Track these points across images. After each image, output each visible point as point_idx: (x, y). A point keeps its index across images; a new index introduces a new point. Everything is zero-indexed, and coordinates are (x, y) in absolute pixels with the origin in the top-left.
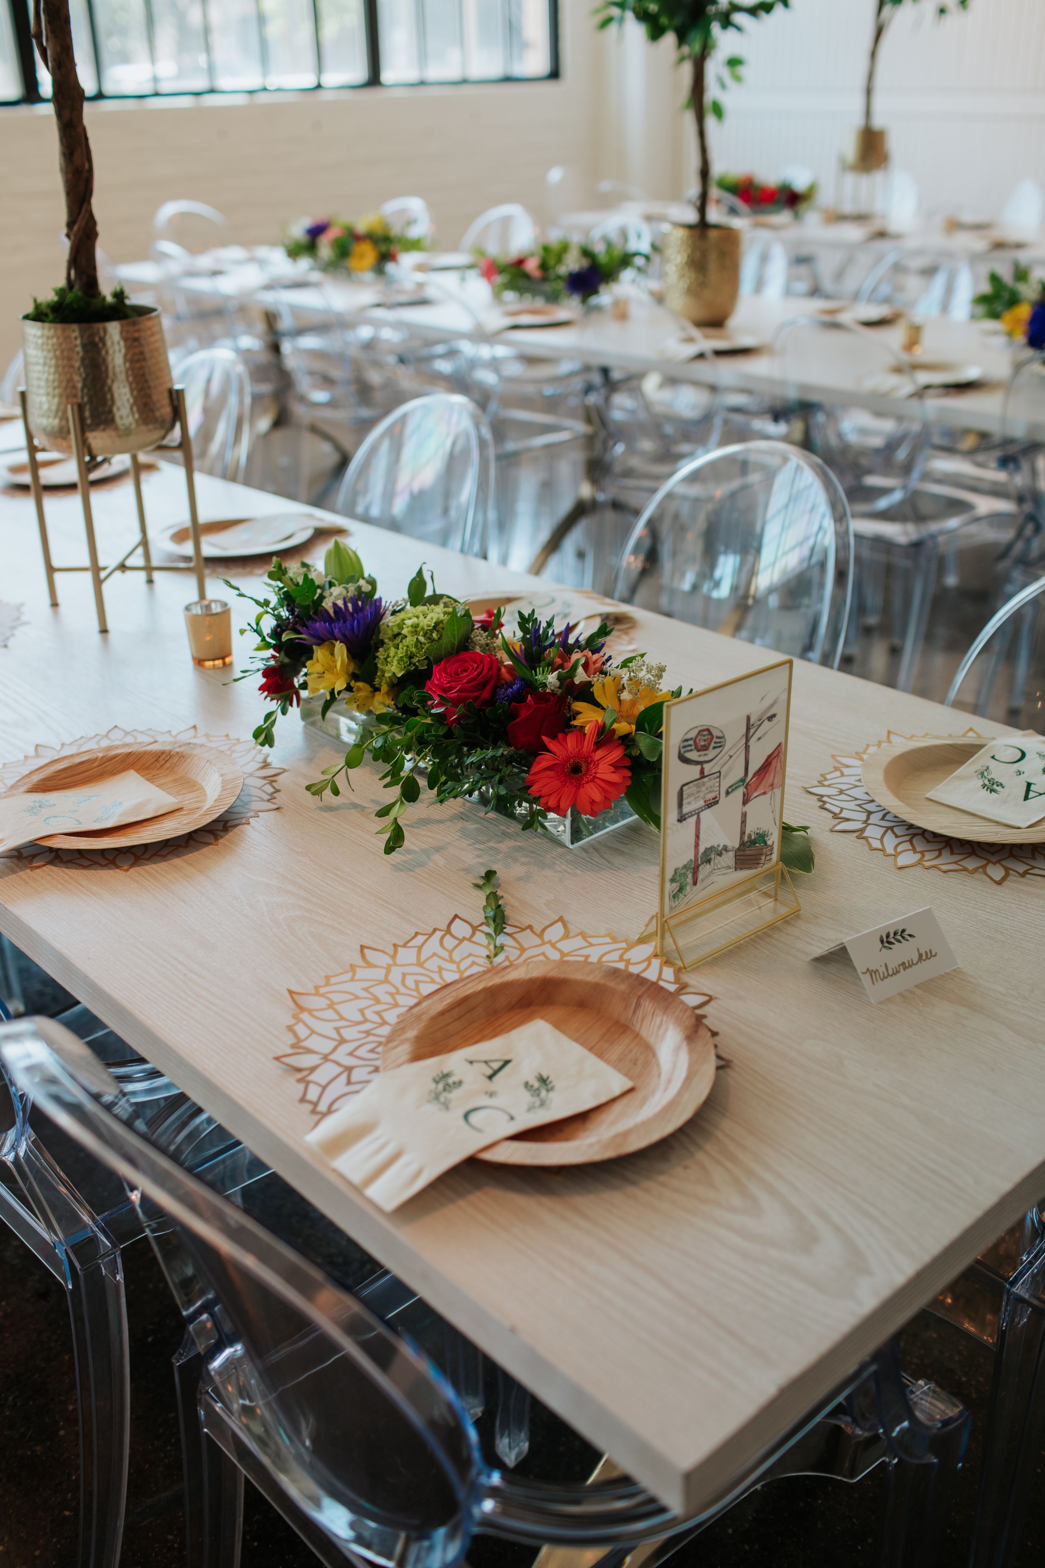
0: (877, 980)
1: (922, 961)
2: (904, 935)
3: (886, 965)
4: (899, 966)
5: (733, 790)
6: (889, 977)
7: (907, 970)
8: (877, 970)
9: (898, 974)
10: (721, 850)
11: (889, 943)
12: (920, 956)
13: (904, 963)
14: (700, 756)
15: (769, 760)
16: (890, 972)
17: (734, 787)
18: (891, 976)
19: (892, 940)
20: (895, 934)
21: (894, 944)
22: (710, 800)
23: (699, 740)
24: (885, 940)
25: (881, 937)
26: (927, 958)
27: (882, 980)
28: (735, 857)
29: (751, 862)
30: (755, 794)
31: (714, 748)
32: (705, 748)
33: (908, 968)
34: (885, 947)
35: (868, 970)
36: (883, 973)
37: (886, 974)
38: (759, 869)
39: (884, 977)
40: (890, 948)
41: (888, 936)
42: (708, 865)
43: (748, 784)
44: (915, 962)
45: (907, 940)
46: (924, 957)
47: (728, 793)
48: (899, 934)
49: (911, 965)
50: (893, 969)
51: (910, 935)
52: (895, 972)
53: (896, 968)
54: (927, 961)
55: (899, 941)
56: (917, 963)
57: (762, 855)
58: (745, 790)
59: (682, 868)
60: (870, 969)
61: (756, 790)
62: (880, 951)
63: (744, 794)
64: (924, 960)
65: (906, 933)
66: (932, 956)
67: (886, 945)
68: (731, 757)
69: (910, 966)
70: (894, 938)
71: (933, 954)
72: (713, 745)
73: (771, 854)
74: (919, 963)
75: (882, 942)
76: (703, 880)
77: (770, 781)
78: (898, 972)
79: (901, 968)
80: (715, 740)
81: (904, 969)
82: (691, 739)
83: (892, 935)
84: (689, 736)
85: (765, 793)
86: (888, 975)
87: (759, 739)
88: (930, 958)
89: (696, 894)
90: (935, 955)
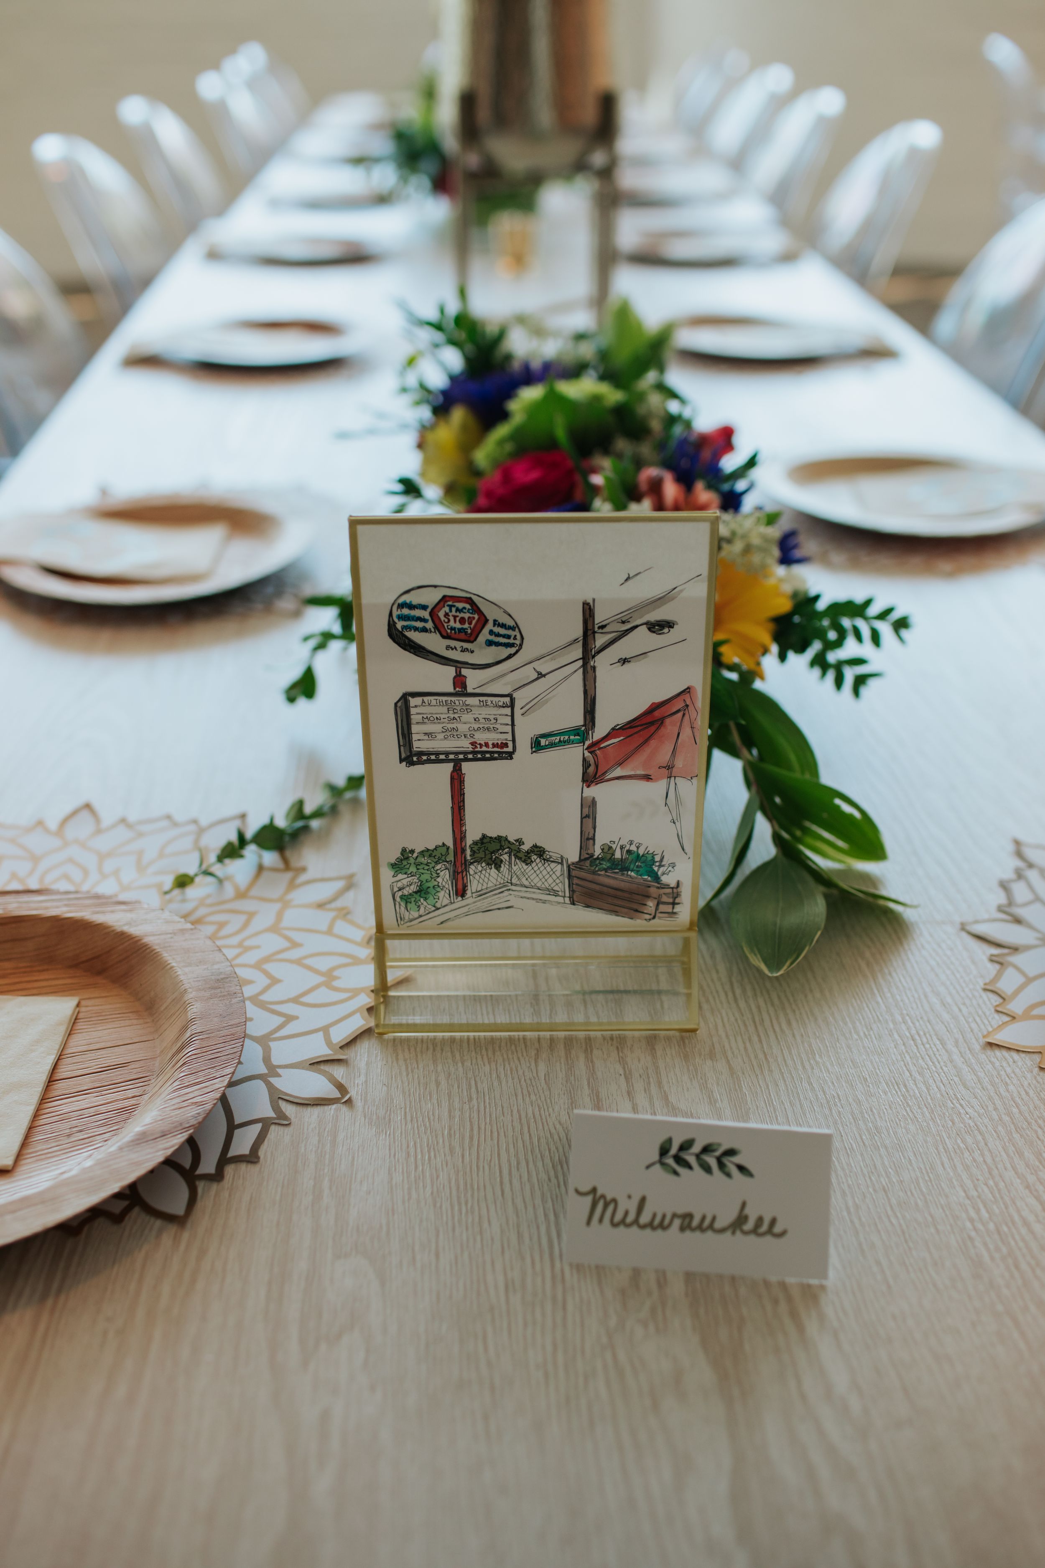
0: (601, 1220)
1: (738, 1233)
2: (730, 1163)
3: (643, 1200)
4: (674, 1216)
5: (552, 745)
6: (635, 1228)
7: (688, 1233)
8: (614, 1201)
9: (659, 1232)
10: (528, 852)
11: (678, 1159)
12: (741, 1219)
13: (689, 1216)
14: (448, 647)
15: (657, 714)
16: (645, 1218)
17: (557, 739)
18: (643, 1227)
19: (692, 1160)
20: (707, 1149)
21: (690, 1167)
22: (487, 745)
23: (446, 615)
24: (674, 1150)
25: (670, 1141)
26: (755, 1231)
27: (614, 1225)
28: (570, 877)
29: (619, 902)
30: (618, 772)
31: (490, 643)
32: (471, 637)
33: (693, 1230)
34: (662, 1164)
35: (594, 1190)
36: (626, 1213)
37: (630, 1218)
38: (639, 921)
39: (623, 1222)
40: (676, 1173)
41: (686, 1146)
42: (494, 870)
43: (594, 744)
44: (718, 1225)
45: (728, 1175)
46: (749, 1226)
47: (536, 745)
48: (717, 1153)
49: (706, 1226)
50: (654, 1216)
51: (741, 1168)
52: (657, 1222)
53: (664, 1216)
54: (752, 1237)
55: (707, 1169)
56: (722, 1231)
57: (648, 896)
58: (587, 754)
59: (422, 853)
60: (599, 1193)
61: (620, 764)
62: (648, 1167)
63: (586, 764)
64: (745, 1233)
65: (736, 1159)
66: (770, 1231)
67: (670, 1161)
68: (541, 675)
69: (700, 1228)
70: (698, 1156)
71: (777, 1229)
72: (484, 635)
73: (674, 904)
74: (728, 1234)
75: (664, 1151)
76: (481, 894)
77: (664, 756)
78: (663, 1226)
79: (677, 1222)
80: (490, 626)
81: (682, 1229)
82: (424, 607)
83: (696, 1148)
84: (414, 598)
85: (647, 778)
86: (636, 1221)
87: (624, 661)
88: (762, 1235)
89: (467, 915)
90: (783, 1234)
